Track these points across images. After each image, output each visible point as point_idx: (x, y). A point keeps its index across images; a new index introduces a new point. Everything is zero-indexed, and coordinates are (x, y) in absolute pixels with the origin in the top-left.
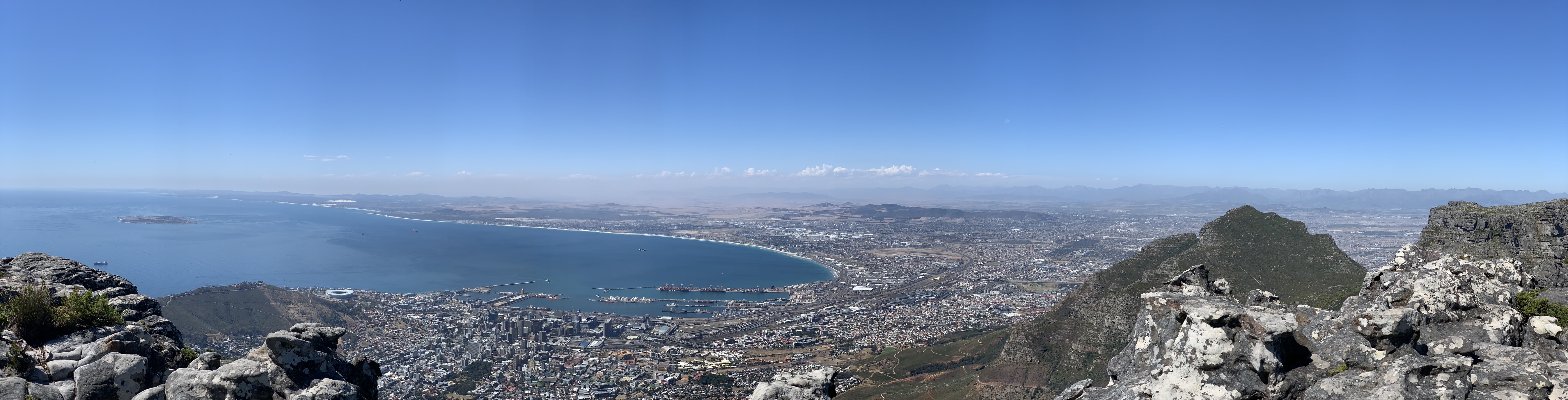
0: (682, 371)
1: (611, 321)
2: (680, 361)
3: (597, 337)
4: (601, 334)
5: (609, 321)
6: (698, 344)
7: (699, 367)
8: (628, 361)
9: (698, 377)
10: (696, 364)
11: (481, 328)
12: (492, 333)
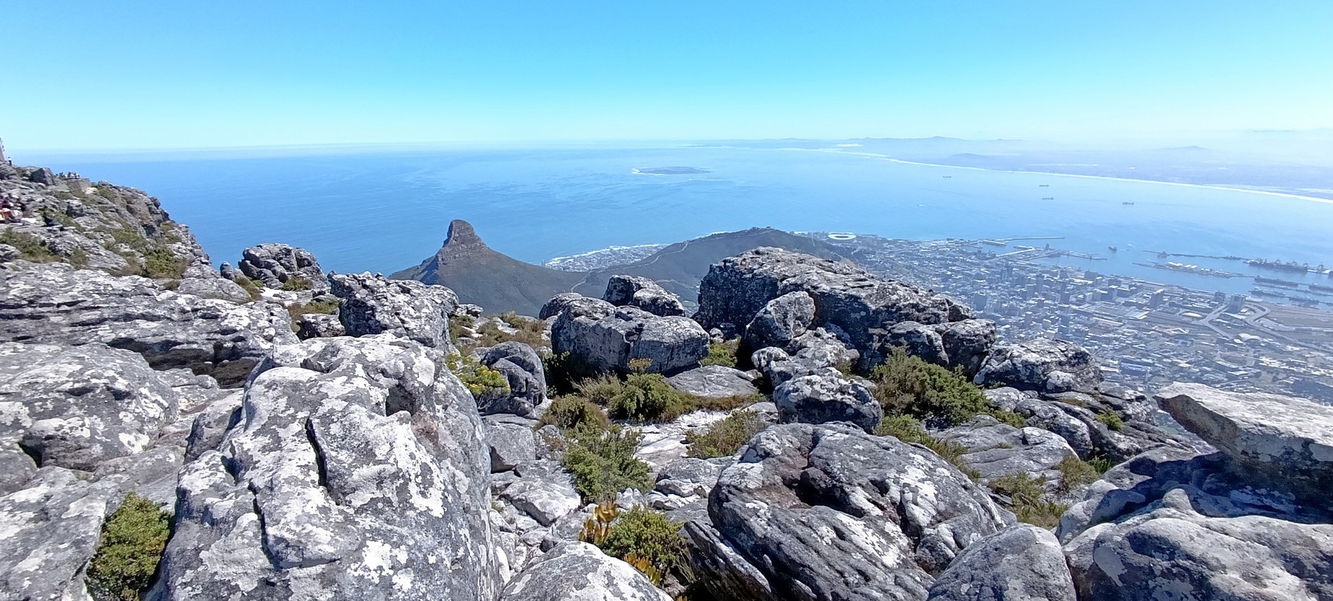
0: (1264, 368)
1: (1163, 292)
2: (1263, 355)
3: (1140, 307)
4: (1145, 305)
5: (1159, 291)
6: (1299, 340)
7: (1295, 369)
8: (1181, 341)
9: (1291, 381)
10: (1290, 364)
11: (990, 281)
12: (1003, 287)
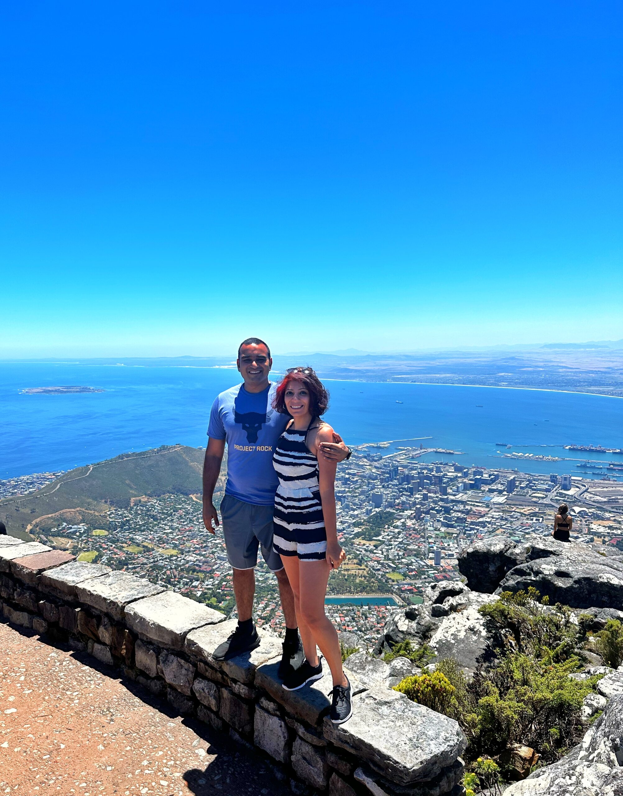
0: (595, 534)
2: (592, 523)
3: (500, 492)
4: (504, 490)
5: (512, 478)
6: (613, 508)
7: (615, 532)
11: (382, 481)
12: (393, 485)
